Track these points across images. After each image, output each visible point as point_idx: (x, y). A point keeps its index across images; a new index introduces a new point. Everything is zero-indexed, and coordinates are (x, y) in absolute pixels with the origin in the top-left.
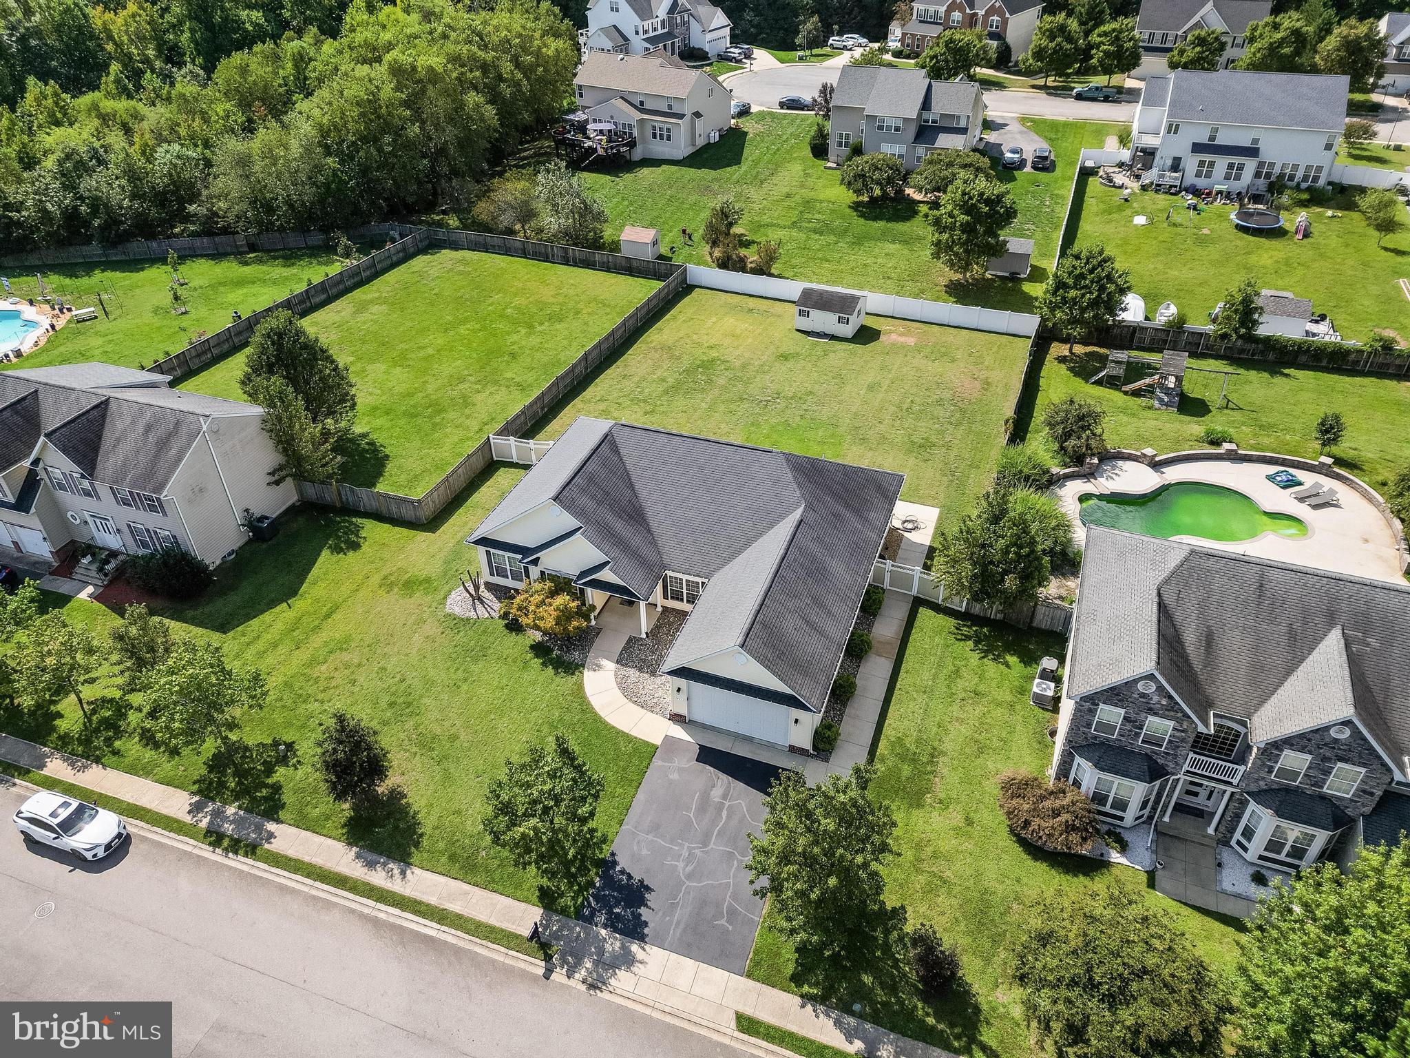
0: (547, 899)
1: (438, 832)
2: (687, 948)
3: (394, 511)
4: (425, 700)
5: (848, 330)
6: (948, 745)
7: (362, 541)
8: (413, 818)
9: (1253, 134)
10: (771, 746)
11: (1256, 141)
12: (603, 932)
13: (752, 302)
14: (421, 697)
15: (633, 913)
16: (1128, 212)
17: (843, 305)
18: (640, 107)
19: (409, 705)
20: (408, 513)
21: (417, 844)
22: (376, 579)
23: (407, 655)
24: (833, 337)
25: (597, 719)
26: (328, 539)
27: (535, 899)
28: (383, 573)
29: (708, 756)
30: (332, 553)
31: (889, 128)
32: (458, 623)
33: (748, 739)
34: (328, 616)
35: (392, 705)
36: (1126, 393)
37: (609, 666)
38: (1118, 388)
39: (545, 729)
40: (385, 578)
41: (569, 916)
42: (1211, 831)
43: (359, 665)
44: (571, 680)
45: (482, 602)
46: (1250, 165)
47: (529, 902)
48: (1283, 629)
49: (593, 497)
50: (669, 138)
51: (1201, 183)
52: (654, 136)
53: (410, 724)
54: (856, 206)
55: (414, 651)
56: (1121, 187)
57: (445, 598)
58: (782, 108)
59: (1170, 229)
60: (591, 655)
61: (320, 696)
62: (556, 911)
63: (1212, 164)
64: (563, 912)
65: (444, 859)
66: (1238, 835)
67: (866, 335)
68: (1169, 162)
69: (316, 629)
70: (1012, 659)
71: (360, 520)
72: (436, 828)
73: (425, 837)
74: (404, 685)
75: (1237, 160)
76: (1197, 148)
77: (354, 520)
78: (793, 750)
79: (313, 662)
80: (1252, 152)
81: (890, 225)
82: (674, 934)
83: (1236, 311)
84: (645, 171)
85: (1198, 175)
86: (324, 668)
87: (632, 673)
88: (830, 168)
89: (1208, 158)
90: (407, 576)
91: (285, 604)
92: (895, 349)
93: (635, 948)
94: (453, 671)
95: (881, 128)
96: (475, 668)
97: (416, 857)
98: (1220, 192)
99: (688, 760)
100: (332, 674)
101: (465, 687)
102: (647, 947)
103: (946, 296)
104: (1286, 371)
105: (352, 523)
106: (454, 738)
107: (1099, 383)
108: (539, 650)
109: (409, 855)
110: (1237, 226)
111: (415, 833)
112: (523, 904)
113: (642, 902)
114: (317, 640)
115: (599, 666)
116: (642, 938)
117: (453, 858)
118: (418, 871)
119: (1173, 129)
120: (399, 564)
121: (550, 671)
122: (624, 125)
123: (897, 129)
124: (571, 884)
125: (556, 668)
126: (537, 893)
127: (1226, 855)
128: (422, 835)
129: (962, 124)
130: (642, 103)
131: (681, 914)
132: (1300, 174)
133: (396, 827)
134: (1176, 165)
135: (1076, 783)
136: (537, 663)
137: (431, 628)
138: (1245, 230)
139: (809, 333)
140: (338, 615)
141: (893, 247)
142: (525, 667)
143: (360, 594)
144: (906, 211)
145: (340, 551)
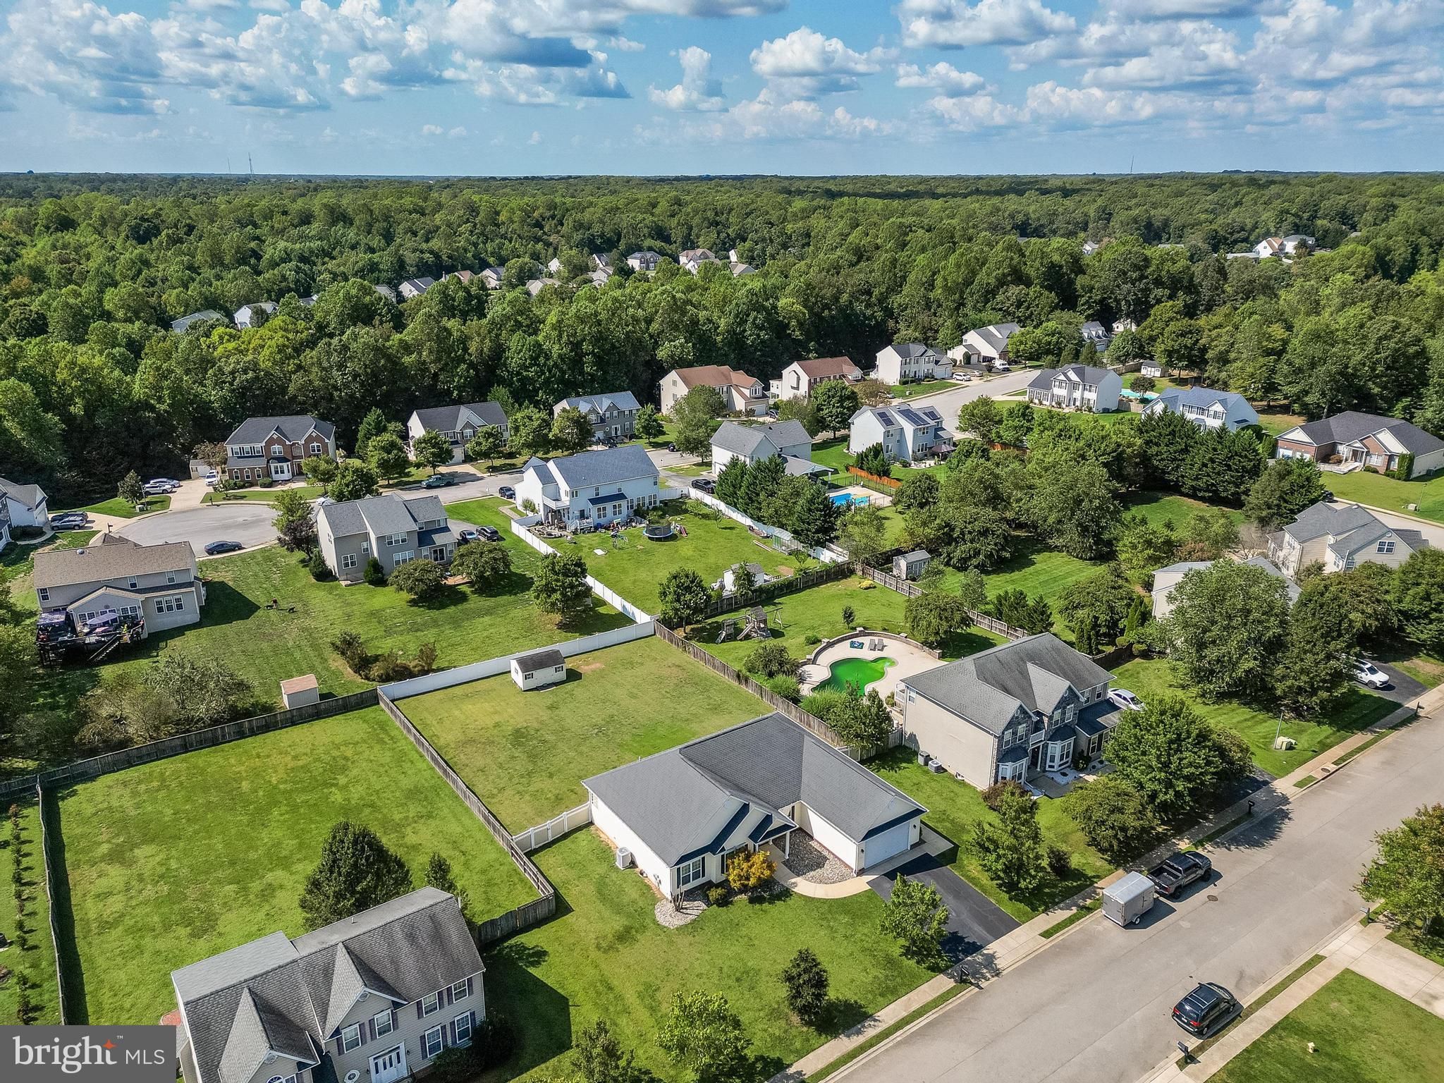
0: (935, 969)
1: (859, 995)
2: (998, 935)
3: (531, 916)
5: (562, 675)
6: (942, 808)
7: (539, 948)
8: (840, 1002)
9: (618, 485)
10: (902, 854)
11: (620, 490)
12: (969, 958)
13: (458, 691)
14: (745, 964)
15: (965, 944)
16: (586, 550)
17: (552, 659)
18: (133, 587)
19: (747, 973)
20: (542, 912)
21: (860, 1007)
22: (594, 954)
23: (698, 959)
24: (556, 685)
25: (834, 900)
26: (517, 964)
27: (933, 974)
28: (592, 948)
29: (891, 875)
30: (535, 967)
31: (397, 541)
32: (695, 927)
33: (892, 858)
34: (611, 989)
35: (738, 980)
36: (743, 640)
37: (798, 880)
38: (738, 640)
39: (824, 923)
40: (598, 948)
41: (952, 966)
44: (794, 897)
45: (684, 909)
46: (624, 503)
47: (931, 978)
50: (180, 607)
51: (603, 521)
52: (160, 610)
53: (764, 979)
54: (413, 603)
55: (698, 955)
56: (561, 536)
57: (658, 925)
58: (212, 554)
59: (621, 552)
60: (783, 883)
62: (945, 969)
63: (604, 509)
64: (947, 968)
65: (880, 999)
66: (1048, 763)
67: (573, 675)
68: (577, 513)
69: (618, 998)
70: (905, 765)
71: (512, 941)
72: (855, 994)
73: (858, 1001)
74: (725, 970)
75: (616, 503)
76: (594, 501)
77: (506, 944)
78: (913, 846)
80: (621, 496)
81: (460, 607)
82: (987, 935)
83: (744, 579)
85: (599, 516)
87: (812, 874)
89: (601, 506)
90: (610, 936)
91: (572, 1007)
92: (601, 675)
93: (985, 951)
94: (736, 942)
95: (390, 543)
96: (744, 931)
97: (869, 1010)
98: (618, 524)
99: (888, 883)
101: (756, 942)
102: (987, 947)
105: (509, 947)
107: (723, 641)
108: (756, 900)
109: (866, 1013)
110: (650, 539)
111: (851, 1004)
112: (932, 980)
113: (962, 938)
114: (632, 1000)
115: (795, 883)
116: (981, 947)
117: (882, 995)
118: (878, 1013)
119: (574, 494)
120: (592, 936)
121: (779, 903)
122: (125, 610)
123: (403, 541)
124: (933, 957)
125: (779, 899)
126: (930, 972)
127: (1050, 775)
128: (856, 1002)
129: (443, 525)
130: (133, 585)
131: (978, 929)
132: (647, 501)
133: (841, 1011)
134: (582, 515)
135: (1004, 778)
136: (766, 906)
137: (683, 941)
138: (659, 540)
139: (537, 689)
140: (615, 983)
141: (487, 619)
142: (765, 911)
143: (603, 966)
144: (456, 596)
145: (539, 963)
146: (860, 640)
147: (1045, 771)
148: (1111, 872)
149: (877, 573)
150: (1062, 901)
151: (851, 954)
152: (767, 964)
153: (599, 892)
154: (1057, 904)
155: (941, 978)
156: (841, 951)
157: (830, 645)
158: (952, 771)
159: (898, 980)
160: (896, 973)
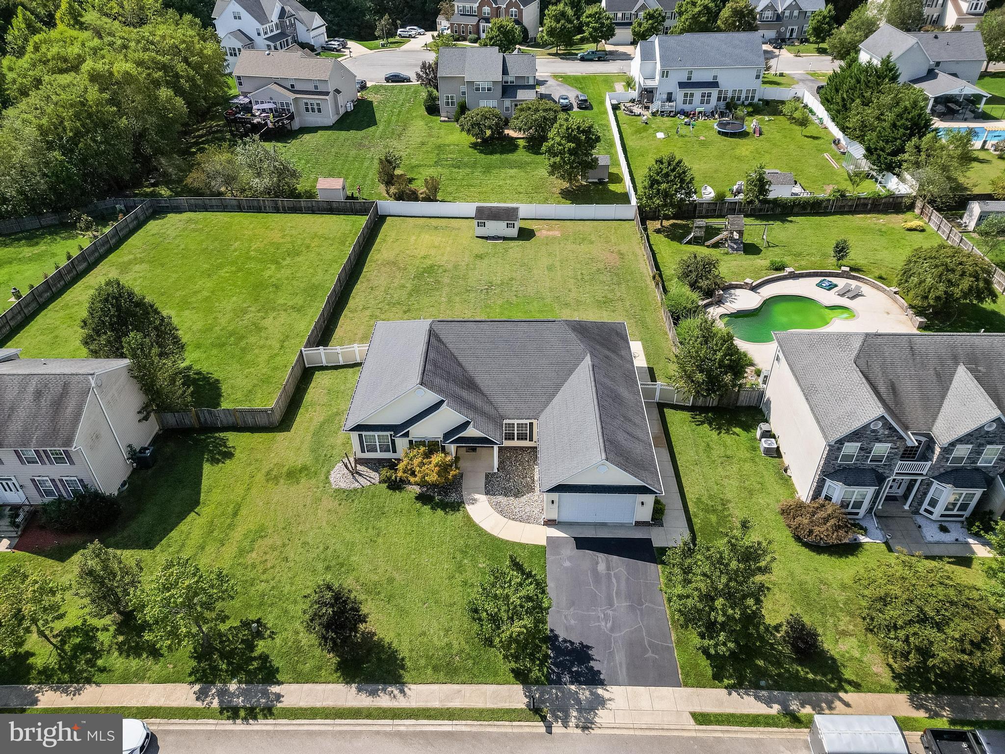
0: (521, 676)
1: (414, 653)
2: (635, 681)
3: (250, 421)
4: (353, 558)
5: (514, 232)
6: (729, 496)
7: (232, 450)
8: (390, 648)
9: (714, 73)
10: (622, 526)
11: (715, 77)
12: (573, 687)
13: (434, 222)
14: (349, 556)
15: (586, 667)
16: (651, 131)
17: (508, 215)
18: (292, 89)
19: (342, 565)
20: (262, 421)
21: (403, 667)
22: (260, 477)
23: (320, 528)
24: (505, 239)
25: (494, 539)
26: (203, 455)
27: (513, 680)
28: (264, 471)
29: (582, 543)
30: (212, 464)
31: (483, 89)
32: (347, 495)
33: (604, 525)
34: (235, 514)
35: (328, 568)
36: (708, 247)
37: (482, 498)
38: (703, 245)
39: (459, 556)
40: (268, 473)
41: (543, 684)
42: (906, 507)
43: (284, 545)
44: (459, 515)
45: (360, 475)
46: (715, 93)
47: (507, 683)
48: (932, 372)
49: (442, 377)
50: (319, 110)
51: (687, 108)
52: (307, 110)
54: (474, 146)
55: (324, 524)
56: (640, 115)
57: (327, 478)
58: (388, 82)
59: (681, 139)
60: (464, 493)
61: (263, 577)
62: (532, 684)
63: (692, 95)
64: (537, 682)
65: (429, 671)
66: (925, 505)
67: (525, 234)
68: (665, 96)
69: (231, 526)
70: (737, 430)
71: (222, 435)
72: (411, 650)
73: (407, 660)
74: (329, 552)
75: (706, 91)
76: (682, 85)
77: (217, 435)
78: (638, 524)
79: (242, 552)
80: (714, 84)
81: (503, 156)
82: (622, 673)
83: (755, 185)
84: (307, 137)
85: (685, 102)
86: (254, 555)
87: (501, 499)
88: (444, 121)
89: (689, 91)
90: (285, 469)
91: (193, 514)
92: (549, 241)
93: (600, 691)
94: (364, 530)
95: (478, 89)
96: (382, 524)
97: (407, 677)
98: (700, 113)
99: (570, 550)
100: (264, 558)
101: (380, 540)
102: (608, 688)
103: (564, 200)
104: (789, 219)
105: (216, 438)
106: (391, 580)
107: (689, 243)
108: (423, 498)
109: (400, 676)
110: (719, 132)
111: (397, 659)
112: (505, 686)
113: (590, 658)
114: (237, 534)
115: (475, 500)
116: (602, 683)
117: (436, 669)
118: (413, 687)
119: (665, 74)
120: (275, 461)
121: (440, 512)
122: (282, 104)
123: (489, 89)
124: (533, 661)
125: (444, 509)
126: (512, 675)
127: (920, 520)
128: (403, 659)
129: (531, 82)
130: (292, 86)
131: (620, 657)
132: (743, 96)
133: (379, 659)
134: (670, 98)
135: (828, 498)
136: (427, 509)
137: (328, 503)
138: (725, 134)
139: (487, 238)
140: (244, 512)
141: (513, 172)
142: (419, 514)
143: (254, 491)
144: (510, 146)
145: (218, 461)
146: (834, 280)
147: (917, 512)
148: (884, 689)
149: (936, 217)
150: (768, 688)
151: (452, 605)
152: (367, 567)
153: (322, 425)
154: (758, 687)
155: (518, 689)
156: (445, 596)
157: (793, 276)
158: (787, 459)
159: (470, 662)
160: (474, 654)
